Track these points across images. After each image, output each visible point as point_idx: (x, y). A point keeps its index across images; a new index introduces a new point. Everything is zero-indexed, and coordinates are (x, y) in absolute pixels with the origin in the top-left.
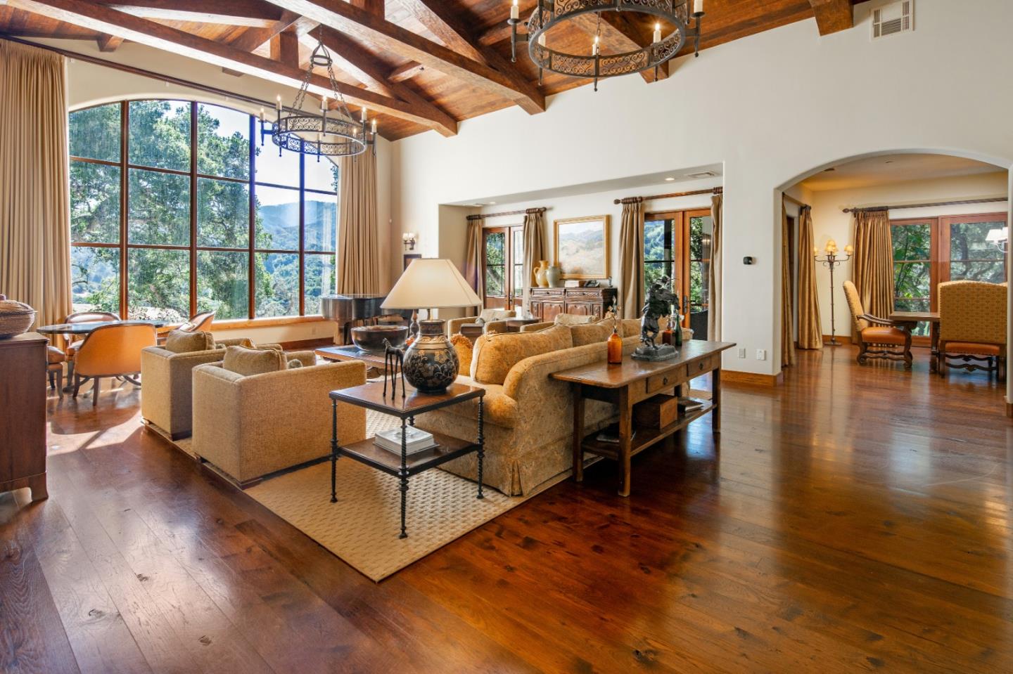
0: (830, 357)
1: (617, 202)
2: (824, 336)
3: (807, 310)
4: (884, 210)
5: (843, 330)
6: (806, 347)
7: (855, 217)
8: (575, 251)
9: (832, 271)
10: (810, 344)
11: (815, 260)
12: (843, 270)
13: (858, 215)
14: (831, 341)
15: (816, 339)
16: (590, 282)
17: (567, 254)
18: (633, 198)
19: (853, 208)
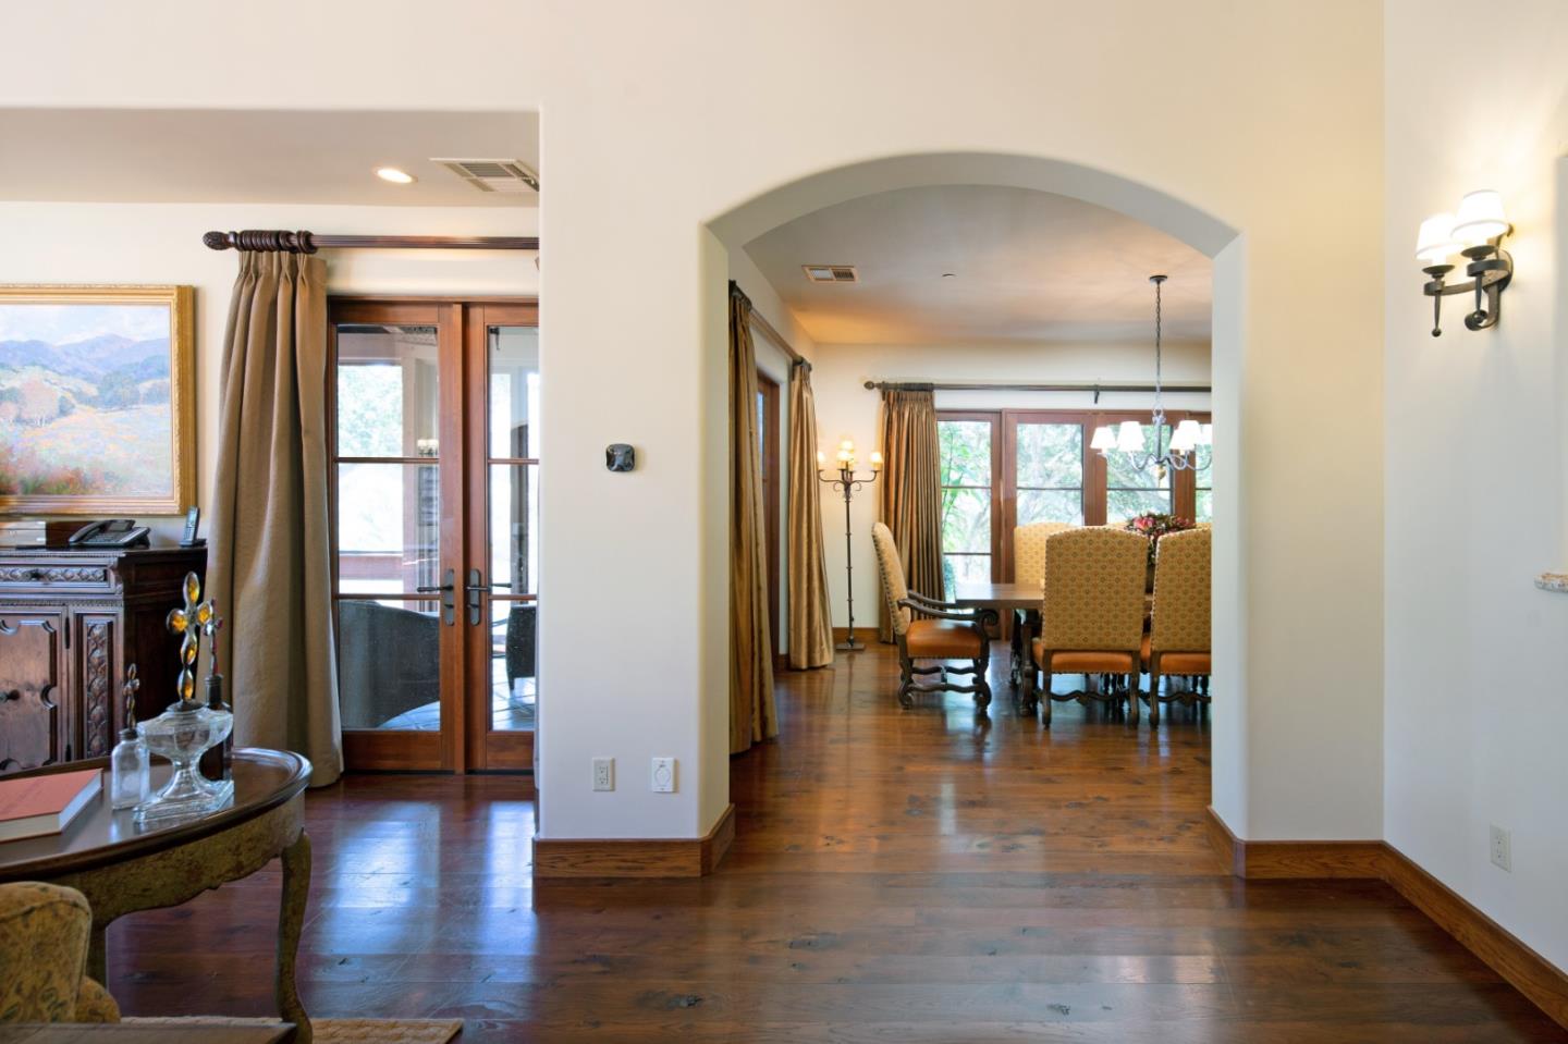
0: (846, 670)
1: (217, 241)
2: (835, 630)
3: (805, 586)
4: (927, 389)
5: (866, 618)
6: (804, 666)
7: (884, 399)
8: (54, 408)
9: (848, 502)
10: (810, 658)
11: (819, 477)
12: (867, 499)
13: (889, 396)
14: (848, 640)
15: (821, 644)
16: (103, 528)
17: (19, 420)
18: (277, 235)
19: (880, 382)
